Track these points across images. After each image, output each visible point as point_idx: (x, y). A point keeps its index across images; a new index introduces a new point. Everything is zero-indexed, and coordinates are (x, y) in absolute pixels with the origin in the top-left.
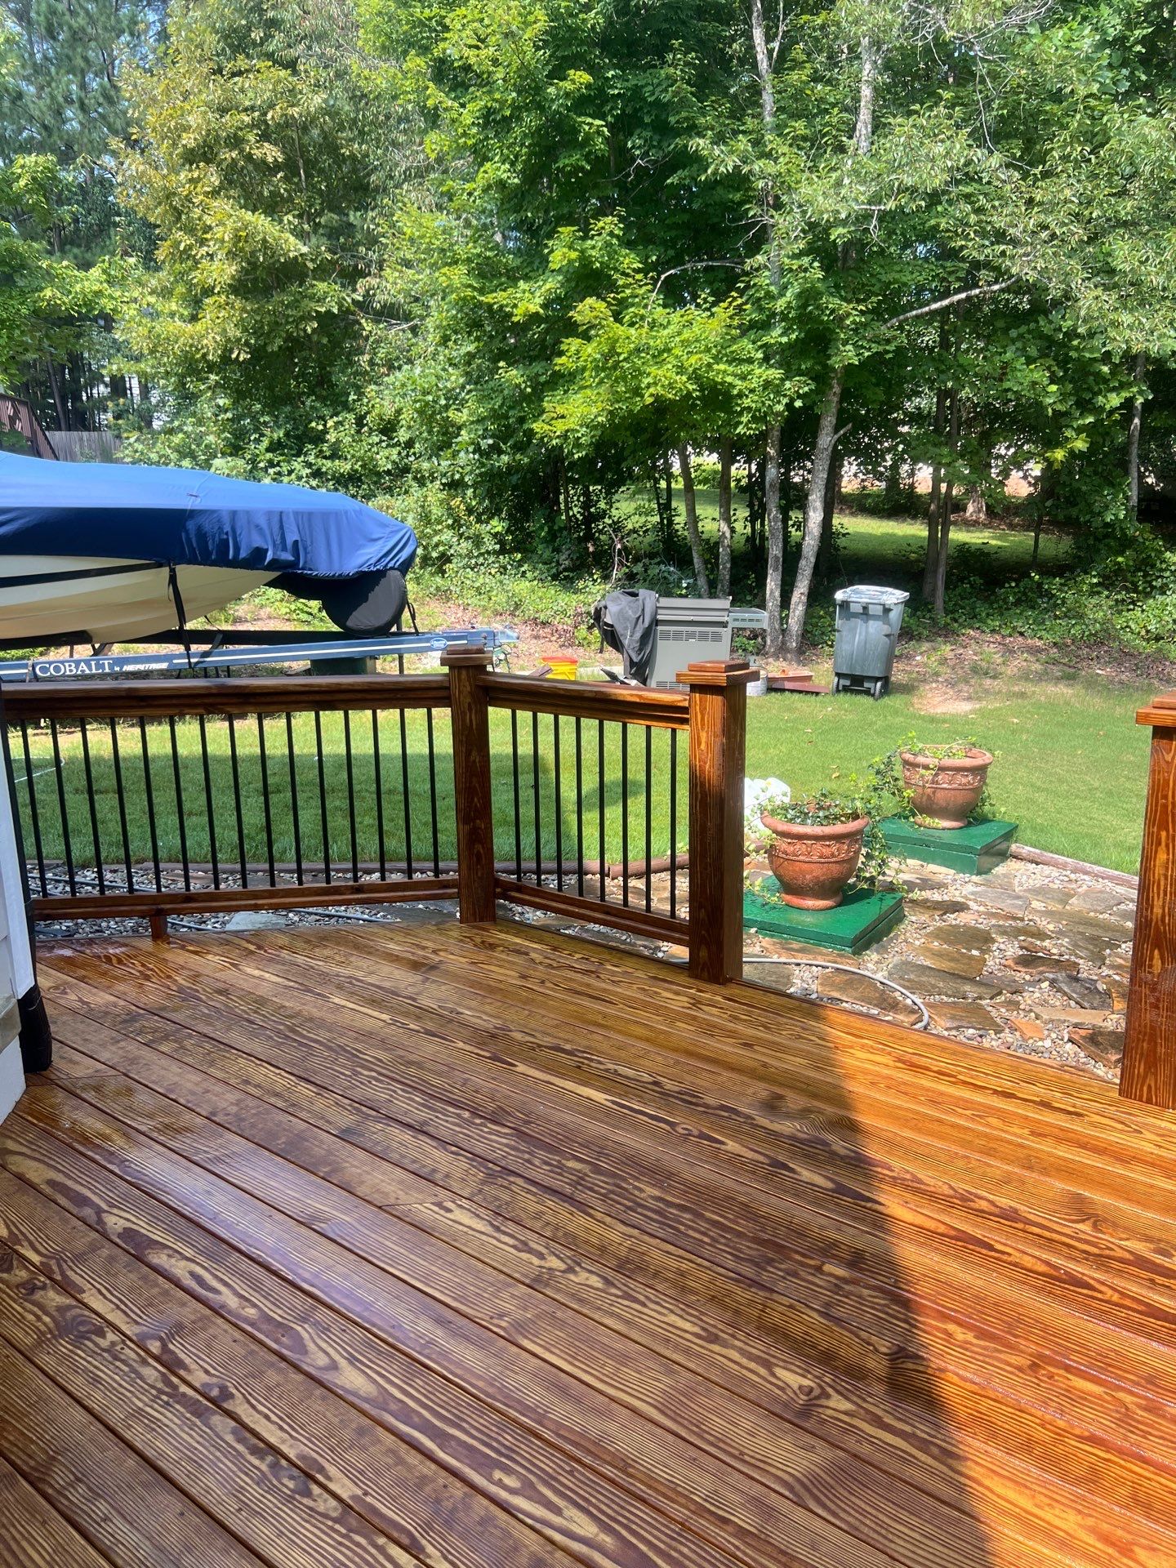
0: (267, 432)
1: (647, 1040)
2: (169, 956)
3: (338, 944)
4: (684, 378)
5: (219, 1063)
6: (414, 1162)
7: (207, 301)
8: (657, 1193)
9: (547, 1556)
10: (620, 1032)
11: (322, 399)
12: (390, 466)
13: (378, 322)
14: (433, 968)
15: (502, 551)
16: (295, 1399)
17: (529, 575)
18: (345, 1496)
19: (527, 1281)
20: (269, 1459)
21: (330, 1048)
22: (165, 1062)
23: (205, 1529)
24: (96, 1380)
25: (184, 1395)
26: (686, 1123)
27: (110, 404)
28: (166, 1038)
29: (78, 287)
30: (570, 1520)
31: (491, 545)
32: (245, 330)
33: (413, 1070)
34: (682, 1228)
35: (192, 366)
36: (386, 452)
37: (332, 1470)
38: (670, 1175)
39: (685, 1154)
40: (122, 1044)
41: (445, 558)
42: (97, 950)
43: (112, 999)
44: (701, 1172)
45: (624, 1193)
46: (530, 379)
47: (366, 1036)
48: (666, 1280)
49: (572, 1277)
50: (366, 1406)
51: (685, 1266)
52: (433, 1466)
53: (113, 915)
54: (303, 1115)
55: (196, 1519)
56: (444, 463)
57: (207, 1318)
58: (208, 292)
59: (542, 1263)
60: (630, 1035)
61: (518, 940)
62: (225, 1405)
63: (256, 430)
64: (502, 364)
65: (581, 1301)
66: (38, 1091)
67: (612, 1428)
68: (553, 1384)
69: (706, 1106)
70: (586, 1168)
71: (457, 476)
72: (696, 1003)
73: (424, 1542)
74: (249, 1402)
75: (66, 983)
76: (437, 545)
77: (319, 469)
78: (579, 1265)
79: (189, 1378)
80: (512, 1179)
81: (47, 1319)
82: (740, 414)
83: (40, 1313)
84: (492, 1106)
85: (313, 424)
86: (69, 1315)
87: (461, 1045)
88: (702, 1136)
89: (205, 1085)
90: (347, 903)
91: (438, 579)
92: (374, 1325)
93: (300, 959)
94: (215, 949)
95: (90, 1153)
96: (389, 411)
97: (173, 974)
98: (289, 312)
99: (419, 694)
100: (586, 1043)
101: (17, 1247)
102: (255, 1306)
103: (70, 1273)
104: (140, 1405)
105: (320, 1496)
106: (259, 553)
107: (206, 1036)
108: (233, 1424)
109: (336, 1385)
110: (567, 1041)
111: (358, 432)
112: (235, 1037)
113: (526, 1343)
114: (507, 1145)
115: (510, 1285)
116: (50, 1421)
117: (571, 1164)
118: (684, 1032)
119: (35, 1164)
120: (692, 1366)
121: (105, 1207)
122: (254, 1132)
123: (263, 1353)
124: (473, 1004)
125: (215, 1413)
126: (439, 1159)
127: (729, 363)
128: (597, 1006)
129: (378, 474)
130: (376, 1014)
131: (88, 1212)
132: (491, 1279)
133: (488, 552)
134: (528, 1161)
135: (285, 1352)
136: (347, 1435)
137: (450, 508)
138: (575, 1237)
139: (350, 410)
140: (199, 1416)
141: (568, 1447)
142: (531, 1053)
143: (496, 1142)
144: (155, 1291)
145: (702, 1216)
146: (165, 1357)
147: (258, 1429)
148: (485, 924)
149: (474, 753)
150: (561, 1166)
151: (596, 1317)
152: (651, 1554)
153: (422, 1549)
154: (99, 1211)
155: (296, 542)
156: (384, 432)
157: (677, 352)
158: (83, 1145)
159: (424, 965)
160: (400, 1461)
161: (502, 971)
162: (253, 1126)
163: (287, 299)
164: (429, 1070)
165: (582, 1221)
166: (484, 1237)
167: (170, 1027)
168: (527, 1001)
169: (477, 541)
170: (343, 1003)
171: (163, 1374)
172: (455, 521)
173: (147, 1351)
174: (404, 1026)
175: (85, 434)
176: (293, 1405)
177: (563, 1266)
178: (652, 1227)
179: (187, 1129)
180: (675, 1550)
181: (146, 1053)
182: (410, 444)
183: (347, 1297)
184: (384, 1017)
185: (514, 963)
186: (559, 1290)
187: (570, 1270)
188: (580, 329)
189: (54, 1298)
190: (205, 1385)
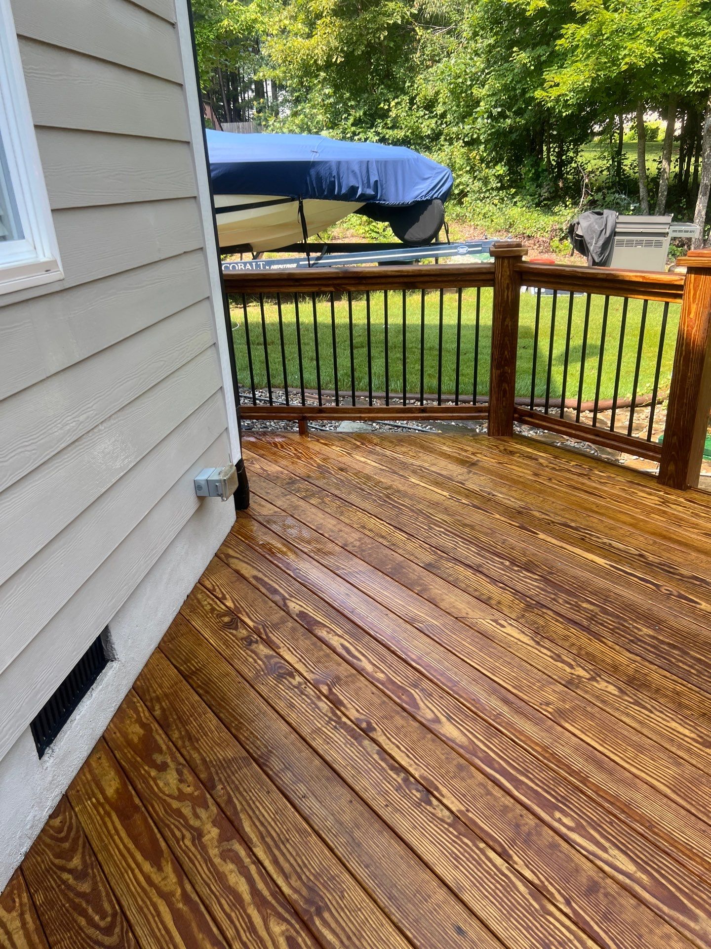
0: (352, 112)
1: (631, 525)
2: (310, 445)
3: (410, 444)
4: (652, 49)
5: (346, 514)
6: (476, 590)
7: (319, 22)
8: (651, 633)
9: (600, 880)
10: (610, 518)
11: (388, 87)
12: (429, 132)
13: (428, 28)
14: (474, 464)
15: (502, 188)
16: (415, 739)
17: (518, 204)
18: (454, 809)
19: (563, 682)
20: (402, 775)
21: (412, 511)
22: (314, 510)
23: (366, 815)
24: (292, 706)
25: (345, 723)
26: (667, 587)
27: (255, 103)
28: (313, 495)
29: (243, 17)
30: (614, 857)
31: (495, 184)
32: (341, 41)
33: (467, 530)
34: (673, 660)
35: (308, 70)
36: (427, 122)
37: (444, 791)
38: (660, 622)
39: (669, 607)
40: (288, 497)
41: (463, 194)
42: (269, 439)
43: (280, 469)
44: (684, 623)
45: (626, 630)
46: (533, 59)
47: (436, 505)
48: (667, 696)
49: (595, 684)
50: (462, 751)
51: (679, 688)
52: (512, 800)
53: (273, 418)
54: (400, 551)
55: (360, 807)
56: (467, 127)
57: (354, 675)
58: (319, 16)
59: (573, 671)
60: (618, 521)
61: (529, 450)
62: (371, 735)
63: (346, 111)
64: (515, 49)
65: (604, 702)
66: (243, 521)
67: (638, 797)
68: (590, 757)
69: (681, 575)
70: (597, 610)
71: (475, 136)
72: (665, 502)
73: (511, 852)
74: (385, 735)
75: (253, 458)
76: (458, 185)
77: (384, 137)
78: (600, 676)
79: (347, 713)
80: (544, 611)
81: (260, 663)
82: (692, 76)
83: (256, 658)
84: (524, 559)
85: (382, 105)
86: (273, 661)
87: (498, 516)
88: (681, 596)
89: (339, 526)
90: (408, 419)
91: (458, 208)
92: (462, 697)
93: (388, 453)
94: (337, 443)
95: (275, 562)
96: (431, 93)
97: (314, 457)
98: (370, 26)
99: (473, 278)
100: (586, 523)
101: (240, 615)
102: (383, 672)
103: (270, 635)
104: (320, 726)
105: (437, 806)
106: (354, 189)
107: (336, 496)
108: (377, 748)
109: (440, 733)
110: (572, 521)
111: (410, 109)
112: (353, 498)
113: (567, 725)
114: (538, 587)
115: (551, 683)
116: (269, 727)
117: (585, 605)
118: (658, 521)
119: (245, 565)
120: (694, 762)
121: (288, 597)
122: (372, 559)
123: (391, 704)
124: (504, 490)
125: (365, 738)
126: (494, 591)
127: (687, 36)
128: (592, 499)
129: (422, 138)
130: (439, 491)
131: (277, 598)
132: (538, 678)
133: (492, 189)
134: (554, 599)
135: (404, 705)
136: (452, 768)
137: (469, 159)
138: (594, 656)
139: (405, 94)
140: (356, 739)
141: (606, 805)
142: (548, 526)
143: (530, 584)
144: (321, 653)
145: (688, 654)
146: (331, 697)
147: (394, 754)
148: (505, 438)
149: (508, 320)
150: (579, 606)
151: (616, 715)
152: (678, 894)
153: (510, 857)
154: (284, 599)
155: (376, 181)
156: (426, 108)
157: (648, 29)
158: (272, 557)
159: (467, 462)
160: (489, 793)
161: (521, 470)
162: (370, 555)
163: (368, 16)
164: (479, 531)
165: (598, 646)
166: (529, 648)
167: (315, 489)
168: (540, 492)
169: (486, 181)
170: (418, 482)
171: (331, 708)
172: (472, 168)
173: (320, 691)
174: (458, 501)
175: (241, 124)
176: (414, 742)
177: (588, 676)
178: (651, 657)
179: (331, 553)
180: (697, 895)
181: (302, 503)
182: (443, 116)
183: (441, 675)
184: (445, 493)
185: (528, 465)
186: (586, 692)
187: (593, 679)
188: (579, 16)
189: (263, 650)
190: (357, 719)
